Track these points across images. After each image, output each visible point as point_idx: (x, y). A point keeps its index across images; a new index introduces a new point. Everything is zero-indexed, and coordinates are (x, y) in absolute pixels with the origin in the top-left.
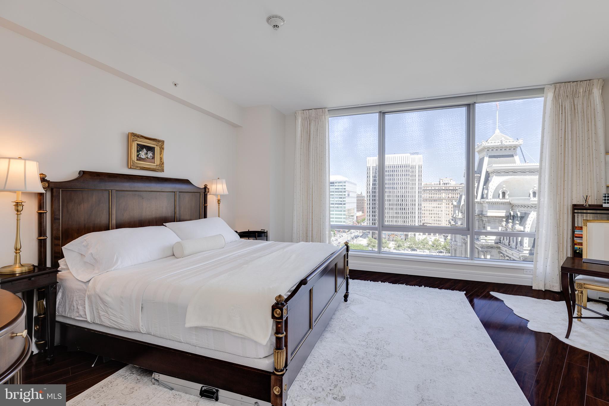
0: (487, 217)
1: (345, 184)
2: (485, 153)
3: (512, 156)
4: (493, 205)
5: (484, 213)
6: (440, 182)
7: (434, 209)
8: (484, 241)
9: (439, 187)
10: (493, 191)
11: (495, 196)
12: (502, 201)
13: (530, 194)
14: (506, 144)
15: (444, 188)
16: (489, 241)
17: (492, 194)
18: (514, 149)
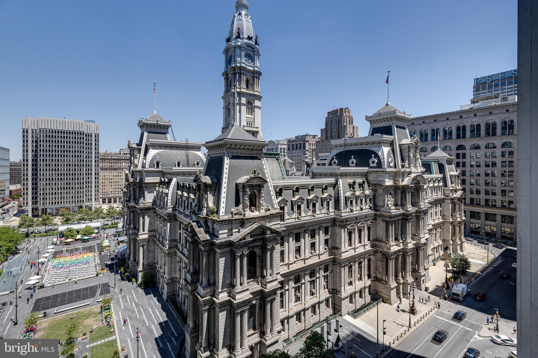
0: (145, 183)
2: (144, 129)
3: (165, 134)
4: (150, 173)
5: (143, 180)
6: (120, 152)
7: (114, 177)
8: (142, 204)
9: (119, 156)
10: (149, 161)
11: (151, 165)
12: (156, 170)
13: (176, 164)
14: (160, 123)
15: (124, 158)
16: (147, 204)
17: (149, 164)
18: (166, 128)
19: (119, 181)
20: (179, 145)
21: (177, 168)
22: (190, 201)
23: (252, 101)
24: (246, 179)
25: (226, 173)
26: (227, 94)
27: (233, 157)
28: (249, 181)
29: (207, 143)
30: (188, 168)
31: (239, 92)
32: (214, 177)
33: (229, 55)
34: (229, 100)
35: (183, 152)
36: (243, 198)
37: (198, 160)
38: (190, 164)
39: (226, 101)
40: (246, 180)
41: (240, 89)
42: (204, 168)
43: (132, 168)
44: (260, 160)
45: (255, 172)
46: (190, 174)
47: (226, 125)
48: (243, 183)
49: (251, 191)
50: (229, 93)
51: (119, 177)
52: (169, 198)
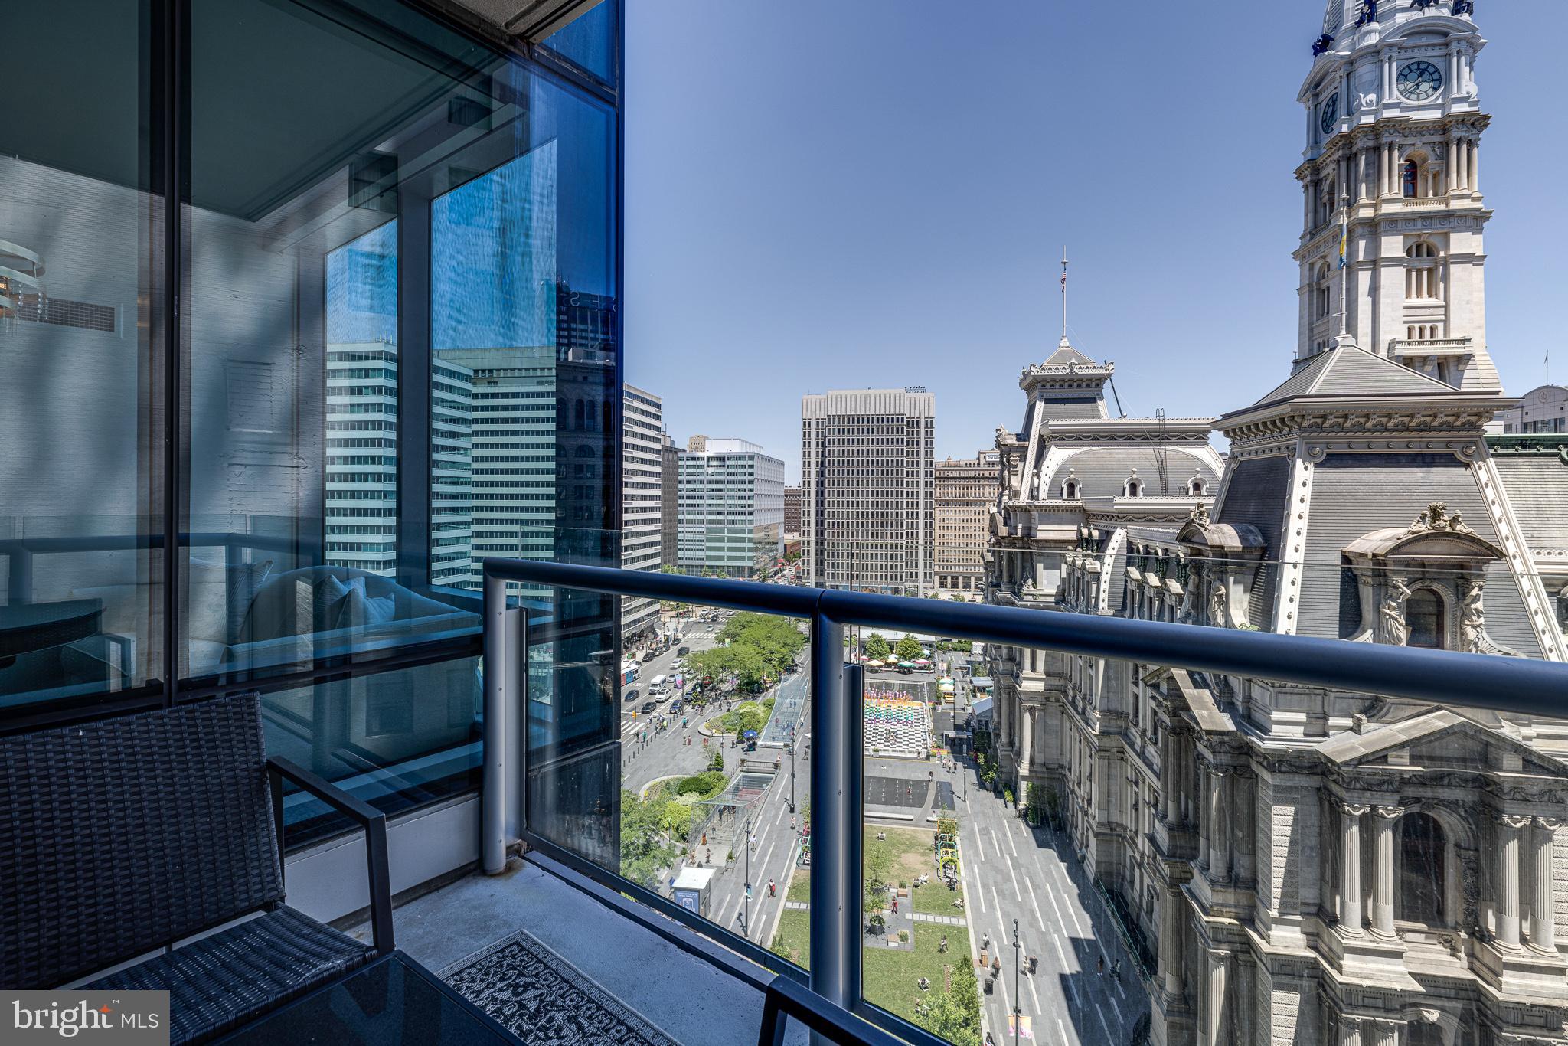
0: (1037, 541)
1: (751, 463)
2: (1037, 392)
3: (1093, 400)
4: (1051, 515)
5: (1032, 532)
6: (979, 459)
7: (965, 524)
8: (1030, 598)
9: (975, 471)
10: (1048, 481)
11: (1054, 492)
12: (1066, 504)
13: (1124, 489)
14: (1080, 372)
15: (987, 474)
16: (1041, 599)
17: (1047, 488)
18: (1097, 385)
19: (977, 533)
20: (1133, 431)
21: (1128, 499)
22: (1167, 601)
23: (1435, 241)
24: (1389, 540)
25: (1300, 517)
26: (1318, 238)
27: (1333, 460)
28: (1405, 549)
29: (1225, 417)
30: (1164, 500)
31: (1372, 219)
32: (1252, 528)
33: (1325, 97)
34: (1324, 257)
35: (1149, 451)
36: (1377, 610)
37: (1199, 476)
38: (1169, 486)
39: (1312, 265)
40: (1391, 544)
41: (1375, 206)
42: (1217, 502)
43: (1005, 498)
44: (1467, 465)
45: (1436, 513)
46: (1168, 518)
47: (1311, 350)
48: (1374, 555)
49: (1419, 585)
50: (1326, 233)
51: (977, 525)
52: (1104, 586)
